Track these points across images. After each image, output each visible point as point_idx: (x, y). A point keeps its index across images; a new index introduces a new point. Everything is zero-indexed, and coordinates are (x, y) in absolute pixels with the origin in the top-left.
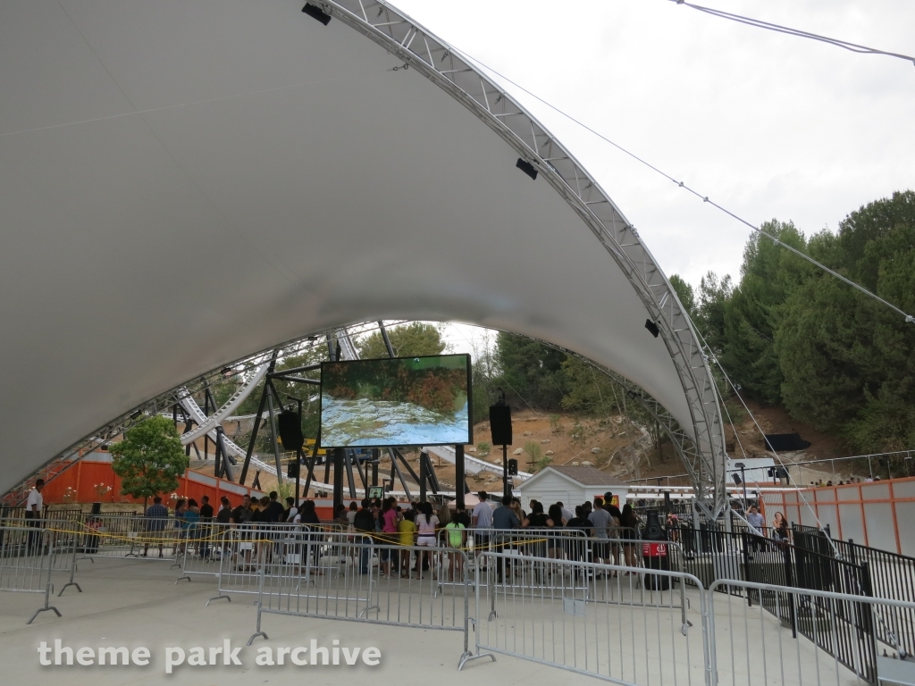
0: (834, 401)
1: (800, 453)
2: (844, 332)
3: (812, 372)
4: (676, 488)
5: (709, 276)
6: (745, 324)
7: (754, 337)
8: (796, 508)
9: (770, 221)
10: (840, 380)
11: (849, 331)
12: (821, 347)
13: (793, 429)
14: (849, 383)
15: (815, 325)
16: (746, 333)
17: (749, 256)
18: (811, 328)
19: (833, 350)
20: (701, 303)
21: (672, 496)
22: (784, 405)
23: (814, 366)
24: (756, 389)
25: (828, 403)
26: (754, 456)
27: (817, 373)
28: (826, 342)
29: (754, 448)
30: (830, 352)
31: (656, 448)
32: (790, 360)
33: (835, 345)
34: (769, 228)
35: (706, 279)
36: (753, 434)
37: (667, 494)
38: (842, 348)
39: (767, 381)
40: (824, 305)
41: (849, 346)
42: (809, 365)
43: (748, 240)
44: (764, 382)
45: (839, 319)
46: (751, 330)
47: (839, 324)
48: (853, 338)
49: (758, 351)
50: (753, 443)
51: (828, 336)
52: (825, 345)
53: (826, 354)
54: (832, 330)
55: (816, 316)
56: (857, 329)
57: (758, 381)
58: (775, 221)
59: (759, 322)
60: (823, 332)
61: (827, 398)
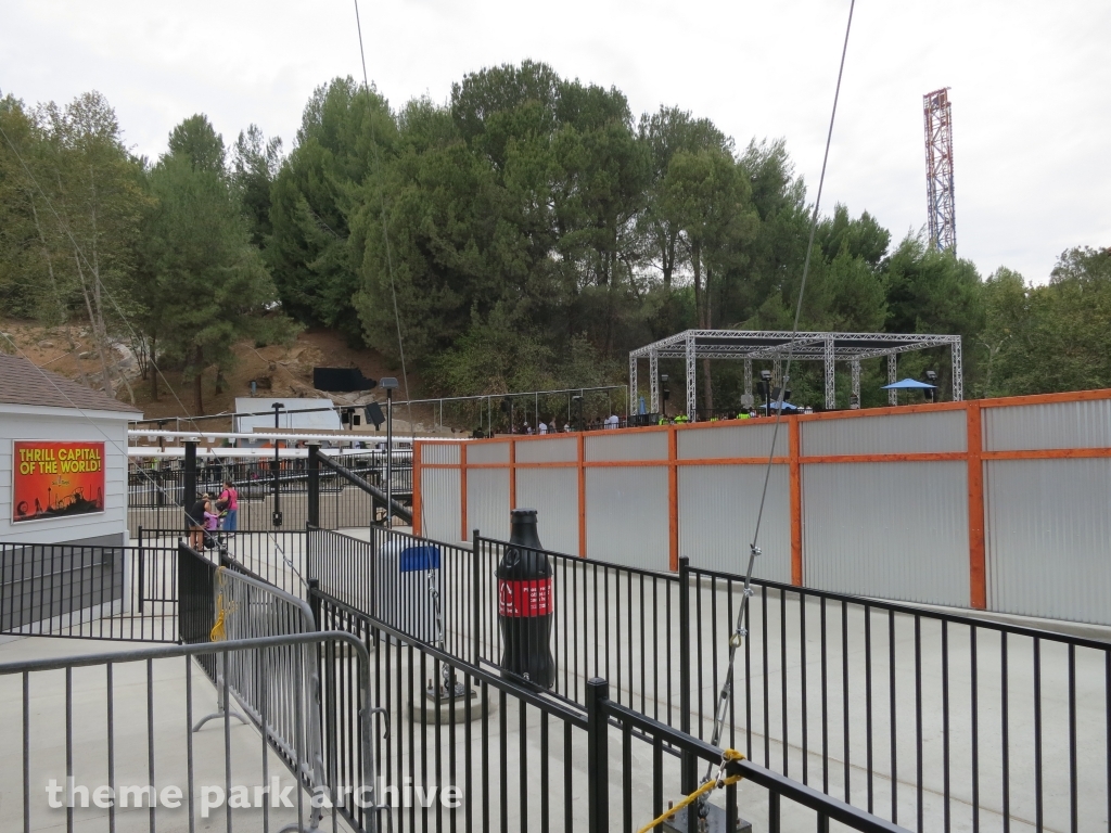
0: (430, 322)
1: (365, 395)
2: (455, 227)
3: (408, 276)
4: (211, 436)
5: (251, 133)
6: (303, 205)
7: (313, 228)
8: (507, 474)
9: (345, 78)
10: (441, 294)
11: (462, 226)
12: (422, 243)
13: (352, 363)
14: (452, 299)
15: (418, 209)
16: (301, 219)
17: (309, 118)
18: (412, 212)
19: (439, 250)
20: (234, 170)
21: (200, 452)
22: (360, 322)
23: (411, 270)
24: (308, 302)
25: (419, 324)
26: (302, 396)
27: (413, 280)
28: (432, 235)
29: (301, 385)
30: (433, 250)
31: (145, 378)
32: (377, 256)
33: (442, 243)
34: (340, 88)
35: (246, 136)
36: (297, 365)
37: (191, 447)
38: (450, 249)
39: (326, 293)
40: (432, 185)
41: (460, 247)
42: (405, 266)
43: (312, 96)
44: (321, 292)
45: (452, 205)
46: (310, 216)
47: (451, 214)
48: (466, 236)
49: (315, 250)
50: (297, 378)
51: (434, 228)
52: (429, 239)
53: (427, 253)
54: (441, 221)
55: (422, 197)
56: (472, 224)
57: (311, 291)
58: (350, 79)
59: (322, 207)
60: (428, 221)
61: (420, 317)
